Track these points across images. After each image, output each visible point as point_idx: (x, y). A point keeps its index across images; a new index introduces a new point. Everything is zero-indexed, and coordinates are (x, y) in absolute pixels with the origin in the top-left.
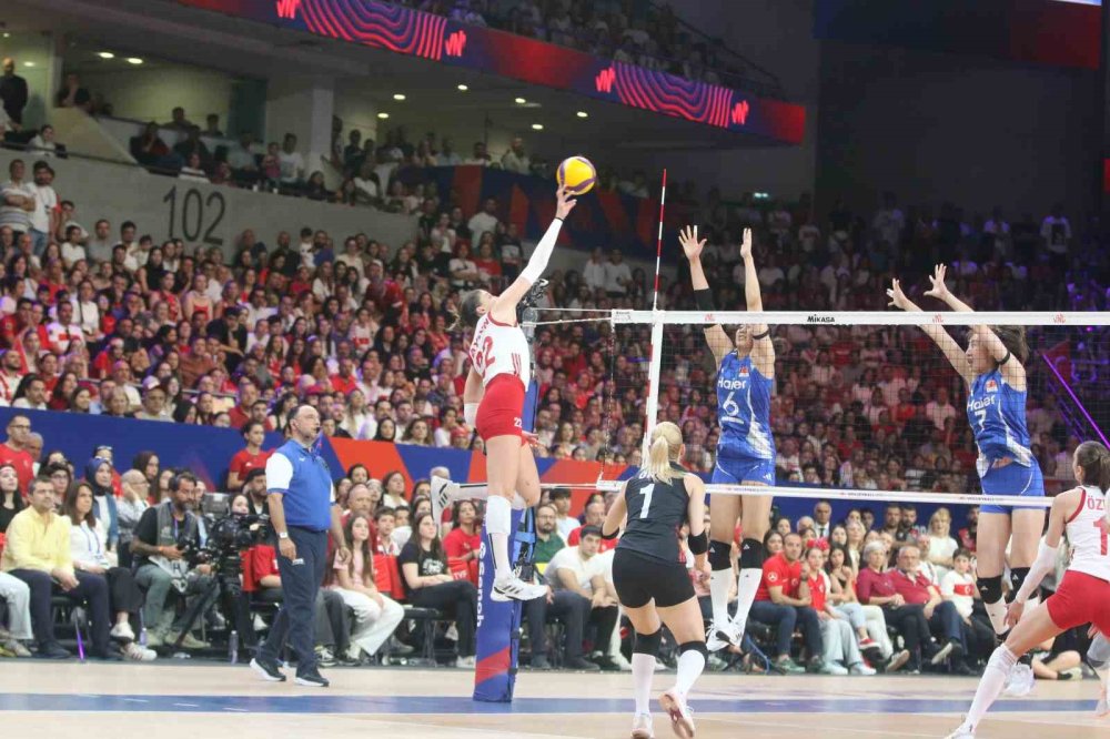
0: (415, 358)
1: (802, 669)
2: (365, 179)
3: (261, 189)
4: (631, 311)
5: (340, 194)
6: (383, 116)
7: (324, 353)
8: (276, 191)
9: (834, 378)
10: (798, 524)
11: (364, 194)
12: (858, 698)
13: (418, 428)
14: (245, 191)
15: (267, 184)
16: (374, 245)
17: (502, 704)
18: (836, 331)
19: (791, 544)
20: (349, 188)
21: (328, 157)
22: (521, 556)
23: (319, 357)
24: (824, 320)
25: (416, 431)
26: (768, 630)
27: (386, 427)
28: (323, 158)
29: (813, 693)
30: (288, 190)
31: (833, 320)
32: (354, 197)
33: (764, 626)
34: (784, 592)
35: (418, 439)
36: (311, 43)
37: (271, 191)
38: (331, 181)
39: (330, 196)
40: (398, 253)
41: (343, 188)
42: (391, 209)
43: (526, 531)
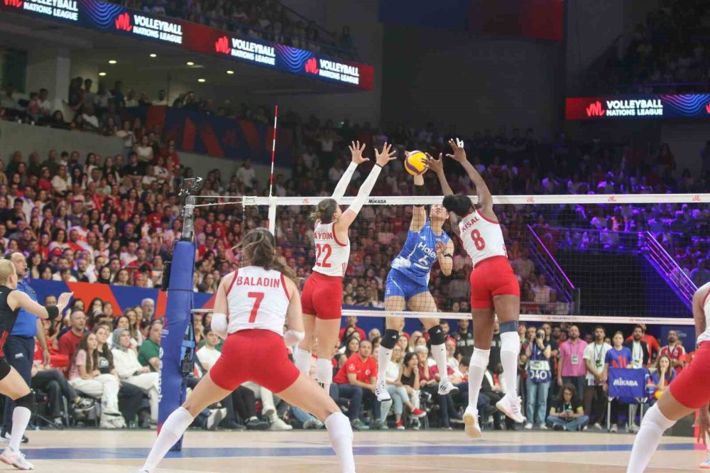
0: (128, 229)
1: (367, 427)
2: (90, 115)
3: (23, 122)
4: (255, 197)
5: (73, 125)
6: (103, 74)
7: (63, 227)
8: (33, 123)
9: (393, 240)
10: (370, 334)
11: (89, 124)
12: (403, 446)
13: (122, 274)
14: (13, 123)
15: (27, 119)
16: (92, 156)
17: (175, 452)
18: (395, 209)
19: (365, 347)
20: (79, 120)
21: (67, 101)
22: (186, 356)
23: (60, 229)
24: (379, 202)
25: (121, 277)
26: (349, 403)
27: (105, 272)
28: (63, 102)
29: (375, 442)
30: (41, 122)
31: (385, 201)
32: (82, 126)
33: (346, 400)
34: (358, 378)
35: (123, 282)
36: (56, 28)
37: (30, 123)
38: (68, 116)
39: (66, 126)
40: (106, 161)
41: (75, 120)
42: (106, 134)
43: (189, 340)
